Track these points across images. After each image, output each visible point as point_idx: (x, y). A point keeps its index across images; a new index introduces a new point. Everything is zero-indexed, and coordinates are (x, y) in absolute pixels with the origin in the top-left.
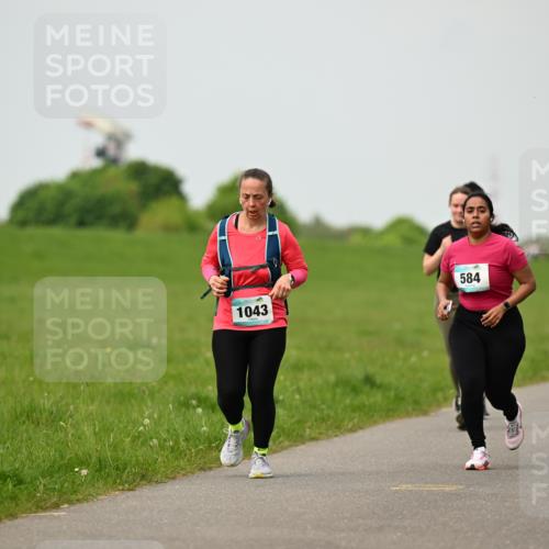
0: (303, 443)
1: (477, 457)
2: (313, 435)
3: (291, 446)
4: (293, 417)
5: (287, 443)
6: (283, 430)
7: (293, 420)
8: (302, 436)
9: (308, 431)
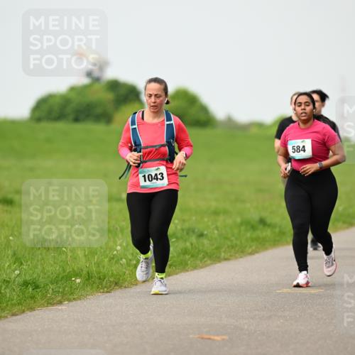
0: (220, 262)
1: (302, 278)
2: (226, 257)
3: (212, 264)
4: (213, 245)
5: (209, 262)
6: (207, 253)
7: (213, 247)
8: (219, 258)
9: (223, 254)
